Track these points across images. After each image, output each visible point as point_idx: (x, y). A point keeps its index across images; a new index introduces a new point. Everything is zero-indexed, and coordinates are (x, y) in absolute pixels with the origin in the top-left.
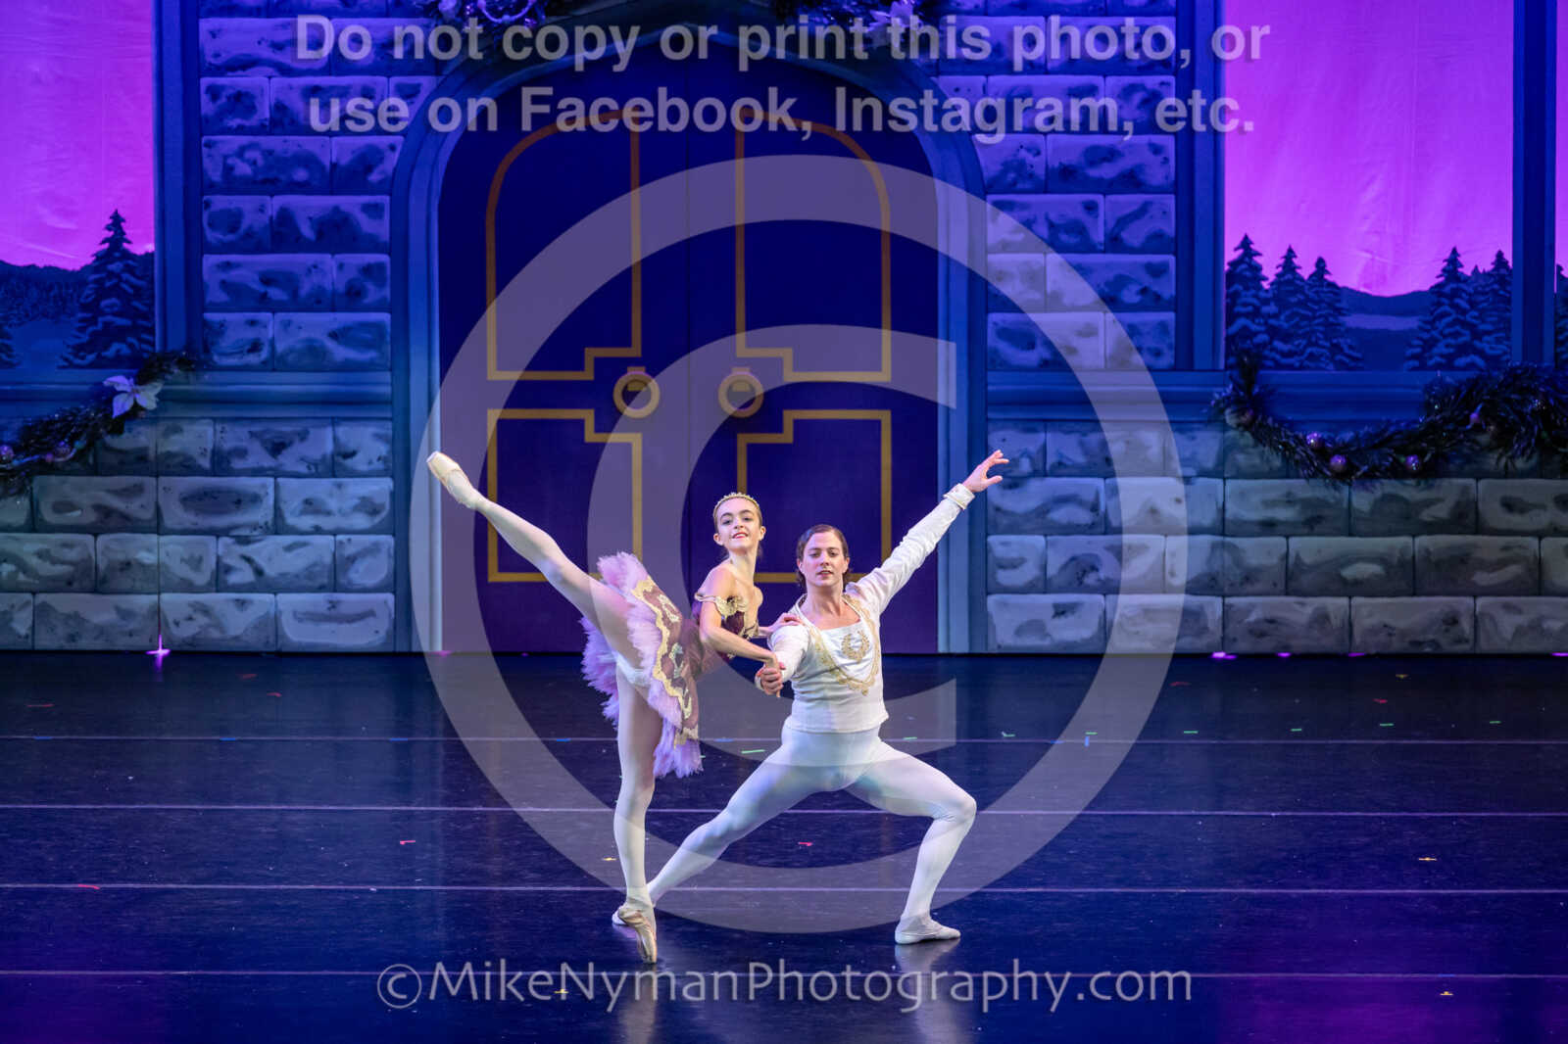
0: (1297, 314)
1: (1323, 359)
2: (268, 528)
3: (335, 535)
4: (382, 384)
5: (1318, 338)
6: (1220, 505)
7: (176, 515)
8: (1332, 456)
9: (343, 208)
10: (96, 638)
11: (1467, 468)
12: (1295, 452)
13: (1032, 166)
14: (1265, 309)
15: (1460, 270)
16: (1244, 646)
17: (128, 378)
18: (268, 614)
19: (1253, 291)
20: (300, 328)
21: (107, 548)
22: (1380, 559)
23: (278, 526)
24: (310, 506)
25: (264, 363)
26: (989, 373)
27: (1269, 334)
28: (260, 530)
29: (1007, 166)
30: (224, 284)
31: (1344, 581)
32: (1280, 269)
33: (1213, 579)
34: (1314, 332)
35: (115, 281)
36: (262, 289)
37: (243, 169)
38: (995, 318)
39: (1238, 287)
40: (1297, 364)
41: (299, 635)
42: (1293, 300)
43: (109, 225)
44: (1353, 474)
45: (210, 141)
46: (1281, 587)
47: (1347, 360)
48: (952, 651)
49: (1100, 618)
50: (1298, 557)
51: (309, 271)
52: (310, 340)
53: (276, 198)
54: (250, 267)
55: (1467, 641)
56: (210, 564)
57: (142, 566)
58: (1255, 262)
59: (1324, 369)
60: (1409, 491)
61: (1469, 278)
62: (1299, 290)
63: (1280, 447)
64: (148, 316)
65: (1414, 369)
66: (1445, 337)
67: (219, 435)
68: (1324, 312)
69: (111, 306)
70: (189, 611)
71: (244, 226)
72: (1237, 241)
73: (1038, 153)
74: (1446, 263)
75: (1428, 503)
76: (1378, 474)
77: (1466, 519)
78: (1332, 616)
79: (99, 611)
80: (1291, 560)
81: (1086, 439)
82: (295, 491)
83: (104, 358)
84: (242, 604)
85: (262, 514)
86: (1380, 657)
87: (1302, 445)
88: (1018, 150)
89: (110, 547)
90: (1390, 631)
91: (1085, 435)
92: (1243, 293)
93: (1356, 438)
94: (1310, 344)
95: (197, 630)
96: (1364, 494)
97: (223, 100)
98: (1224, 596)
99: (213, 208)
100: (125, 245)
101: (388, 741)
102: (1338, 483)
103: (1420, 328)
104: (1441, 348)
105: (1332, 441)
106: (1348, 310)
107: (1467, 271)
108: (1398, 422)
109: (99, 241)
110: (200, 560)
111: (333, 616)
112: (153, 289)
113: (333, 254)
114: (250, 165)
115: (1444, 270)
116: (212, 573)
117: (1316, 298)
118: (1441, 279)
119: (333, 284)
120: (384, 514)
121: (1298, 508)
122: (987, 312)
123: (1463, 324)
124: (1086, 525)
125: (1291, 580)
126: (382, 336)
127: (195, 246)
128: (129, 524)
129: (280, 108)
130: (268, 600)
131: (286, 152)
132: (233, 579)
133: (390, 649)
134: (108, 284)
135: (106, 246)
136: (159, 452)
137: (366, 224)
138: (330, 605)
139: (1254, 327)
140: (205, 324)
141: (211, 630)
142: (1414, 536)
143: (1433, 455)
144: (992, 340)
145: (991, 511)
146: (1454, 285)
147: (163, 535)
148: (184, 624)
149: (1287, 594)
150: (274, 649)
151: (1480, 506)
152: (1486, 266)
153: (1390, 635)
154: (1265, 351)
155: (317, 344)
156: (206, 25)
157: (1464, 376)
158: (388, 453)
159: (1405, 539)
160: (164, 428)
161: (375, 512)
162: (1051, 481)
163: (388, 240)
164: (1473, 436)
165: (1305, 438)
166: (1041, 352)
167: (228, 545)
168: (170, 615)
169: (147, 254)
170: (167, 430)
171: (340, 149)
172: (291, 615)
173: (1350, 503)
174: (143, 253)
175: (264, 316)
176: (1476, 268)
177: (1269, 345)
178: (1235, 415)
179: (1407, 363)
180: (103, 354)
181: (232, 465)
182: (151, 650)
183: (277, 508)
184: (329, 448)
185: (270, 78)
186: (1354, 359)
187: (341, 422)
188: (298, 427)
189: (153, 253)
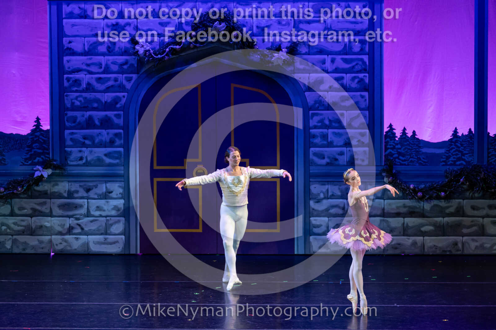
0: (407, 148)
1: (415, 162)
2: (85, 215)
3: (106, 217)
4: (120, 170)
5: (413, 156)
6: (383, 208)
7: (57, 211)
8: (418, 193)
9: (108, 115)
10: (32, 249)
11: (460, 196)
12: (406, 191)
13: (323, 102)
15: (458, 134)
16: (390, 252)
17: (42, 167)
18: (85, 242)
19: (393, 141)
20: (95, 153)
21: (35, 221)
22: (434, 225)
23: (88, 215)
24: (98, 208)
25: (84, 164)
26: (310, 166)
27: (398, 154)
28: (83, 216)
29: (316, 102)
30: (71, 139)
31: (422, 231)
32: (401, 134)
34: (412, 153)
35: (37, 138)
36: (83, 140)
37: (77, 103)
38: (312, 149)
39: (388, 139)
40: (407, 164)
41: (95, 249)
42: (406, 144)
43: (35, 121)
44: (424, 198)
45: (67, 94)
46: (402, 234)
47: (422, 162)
48: (299, 254)
50: (407, 224)
51: (98, 135)
52: (98, 157)
53: (88, 112)
54: (79, 134)
55: (460, 250)
56: (67, 226)
57: (46, 227)
58: (394, 132)
59: (416, 165)
60: (443, 204)
61: (461, 137)
62: (408, 141)
64: (47, 149)
65: (443, 165)
66: (453, 155)
67: (70, 186)
68: (414, 148)
69: (36, 146)
70: (60, 241)
71: (78, 121)
72: (388, 126)
75: (448, 207)
76: (432, 198)
77: (460, 212)
78: (418, 244)
79: (32, 241)
80: (405, 225)
82: (94, 203)
84: (77, 239)
85: (83, 211)
86: (433, 255)
87: (408, 188)
88: (319, 97)
89: (36, 221)
90: (436, 247)
91: (340, 186)
92: (390, 141)
93: (425, 187)
94: (411, 158)
95: (63, 247)
96: (428, 204)
97: (71, 82)
99: (68, 115)
100: (41, 127)
101: (122, 282)
102: (419, 201)
103: (445, 152)
104: (452, 159)
105: (418, 188)
106: (423, 147)
107: (460, 134)
108: (439, 182)
109: (33, 125)
110: (64, 225)
111: (105, 242)
112: (49, 140)
113: (105, 130)
114: (79, 102)
115: (452, 134)
116: (68, 229)
117: (413, 143)
118: (452, 137)
119: (105, 139)
120: (121, 211)
121: (407, 208)
122: (310, 148)
123: (459, 151)
124: (341, 214)
125: (405, 231)
126: (121, 156)
127: (62, 127)
128: (42, 214)
129: (89, 84)
130: (85, 238)
131: (90, 98)
133: (123, 253)
134: (35, 139)
135: (35, 127)
136: (51, 192)
137: (116, 120)
138: (104, 239)
139: (393, 152)
140: (65, 151)
141: (67, 247)
142: (443, 218)
143: (449, 192)
144: (311, 156)
145: (311, 209)
146: (456, 139)
147: (52, 217)
148: (59, 245)
149: (404, 236)
150: (87, 253)
151: (464, 207)
152: (466, 133)
153: (436, 249)
154: (397, 160)
155: (100, 158)
156: (66, 58)
157: (459, 167)
158: (123, 192)
159: (441, 219)
160: (52, 184)
161: (118, 210)
162: (330, 200)
163: (122, 125)
164: (462, 186)
165: (409, 186)
166: (327, 160)
167: (72, 220)
168: (55, 242)
169: (47, 130)
170: (53, 185)
171: (108, 97)
172: (93, 242)
173: (423, 206)
174: (46, 129)
175: (84, 149)
176: (463, 133)
177: (398, 158)
178: (387, 179)
179: (441, 163)
180: (34, 161)
181: (74, 196)
182: (49, 253)
183: (88, 209)
184: (104, 190)
185: (86, 75)
186: (425, 162)
187: (108, 182)
188: (94, 184)
189: (49, 129)
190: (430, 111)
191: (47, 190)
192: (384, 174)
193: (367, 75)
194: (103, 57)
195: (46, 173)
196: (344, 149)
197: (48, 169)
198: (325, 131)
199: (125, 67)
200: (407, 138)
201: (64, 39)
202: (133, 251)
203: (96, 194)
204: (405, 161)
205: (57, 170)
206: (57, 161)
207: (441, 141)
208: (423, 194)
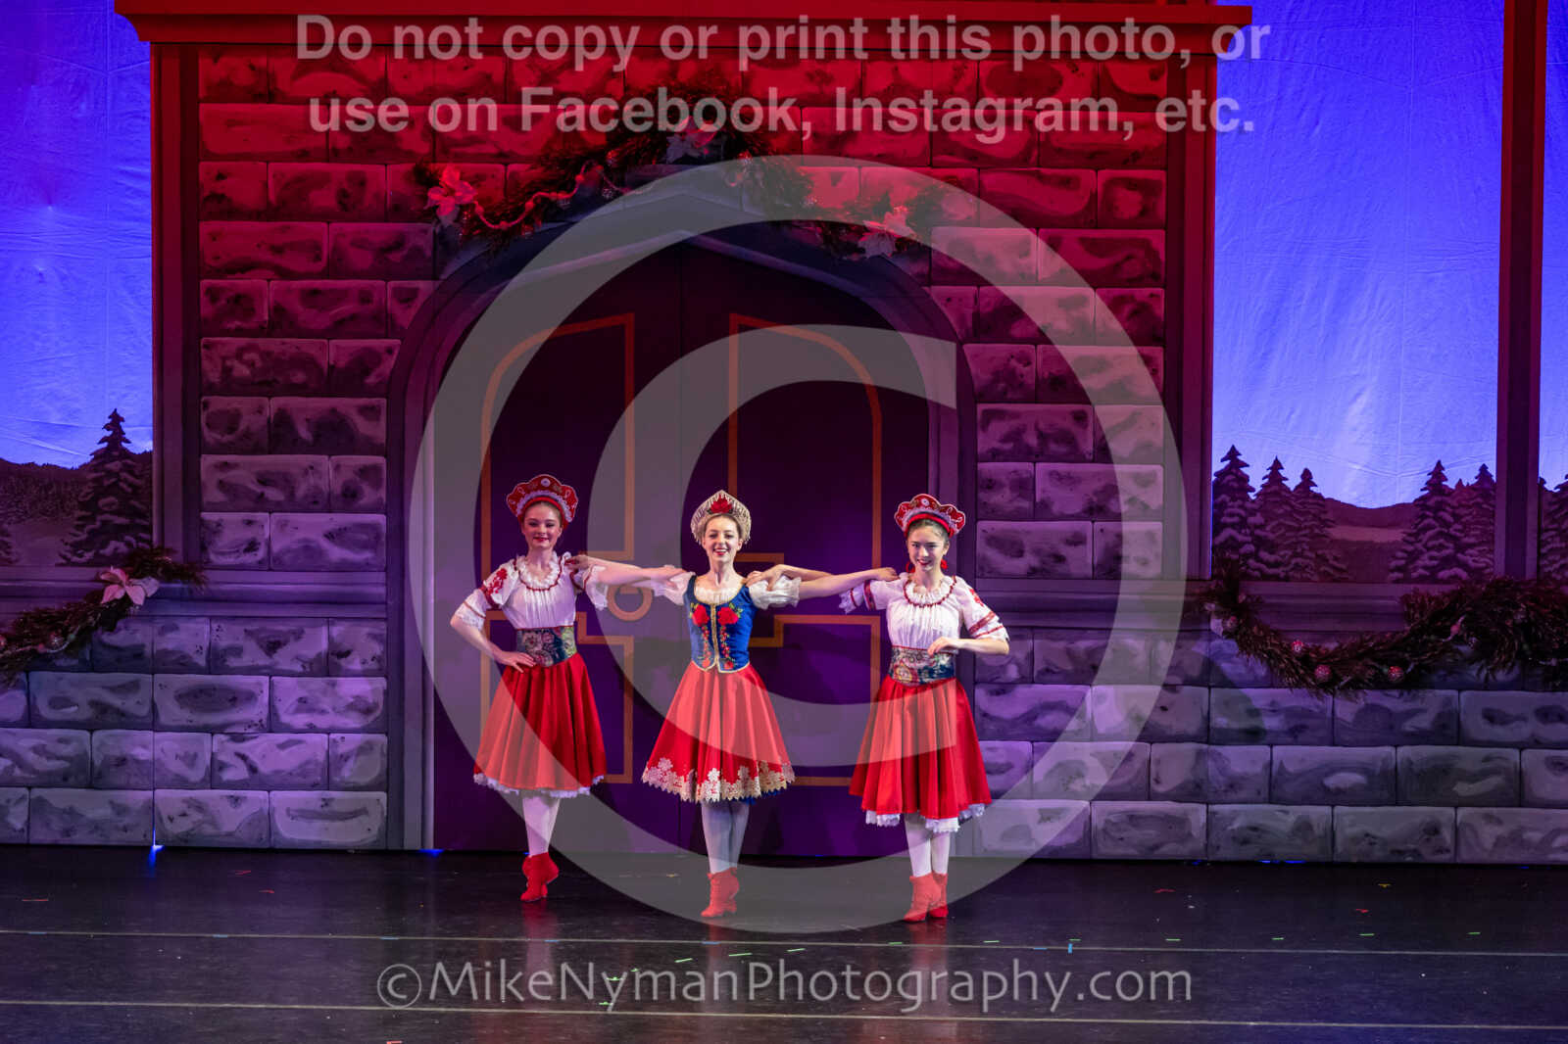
0: (1283, 525)
1: (1307, 570)
2: (262, 725)
3: (329, 734)
4: (374, 585)
5: (1303, 550)
6: (1205, 714)
7: (172, 712)
8: (1316, 667)
9: (339, 410)
10: (91, 833)
11: (1450, 679)
12: (1280, 660)
13: (1022, 376)
14: (1251, 520)
15: (1444, 483)
16: (1228, 852)
17: (126, 573)
18: (261, 810)
19: (1239, 502)
20: (296, 528)
21: (103, 744)
22: (1364, 769)
23: (272, 724)
24: (305, 704)
25: (260, 562)
26: (978, 580)
27: (1255, 545)
28: (254, 728)
29: (997, 376)
30: (221, 484)
31: (1326, 789)
32: (1266, 480)
33: (1198, 786)
34: (1301, 542)
35: (113, 480)
36: (258, 489)
37: (242, 370)
38: (984, 525)
39: (1225, 497)
40: (1282, 575)
41: (293, 832)
42: (1280, 511)
43: (107, 425)
44: (1335, 684)
45: (208, 342)
46: (1267, 796)
47: (1331, 571)
49: (1085, 822)
50: (1281, 763)
51: (306, 473)
52: (306, 540)
53: (273, 399)
54: (246, 468)
55: (1448, 851)
56: (205, 761)
57: (137, 761)
58: (1242, 473)
59: (1309, 580)
60: (1393, 702)
61: (1453, 491)
62: (1286, 501)
63: (1265, 655)
64: (145, 515)
65: (1397, 581)
66: (1429, 549)
67: (215, 633)
68: (1306, 524)
69: (113, 504)
70: (183, 807)
71: (242, 426)
72: (1224, 454)
73: (1029, 363)
74: (1430, 476)
75: (1410, 714)
76: (1361, 685)
77: (1449, 730)
78: (1315, 828)
79: (94, 806)
80: (1275, 767)
81: (1071, 646)
82: (290, 688)
83: (103, 556)
84: (236, 800)
85: (257, 712)
86: (1360, 865)
87: (1287, 653)
88: (1009, 360)
89: (107, 743)
90: (1373, 840)
91: (1070, 642)
92: (1230, 504)
93: (1340, 648)
94: (1295, 555)
95: (191, 826)
96: (1349, 703)
97: (222, 301)
98: (1207, 804)
99: (211, 409)
100: (124, 445)
101: (379, 940)
102: (1321, 691)
103: (1404, 540)
104: (1424, 560)
105: (1317, 652)
106: (1333, 522)
107: (1451, 484)
108: (1383, 633)
109: (99, 439)
110: (196, 756)
111: (327, 813)
112: (151, 487)
113: (330, 456)
114: (248, 366)
115: (1426, 483)
116: (207, 767)
117: (1303, 509)
118: (1426, 492)
119: (330, 485)
120: (378, 713)
121: (1282, 717)
122: (977, 520)
123: (1449, 537)
125: (1275, 788)
126: (378, 537)
127: (194, 448)
128: (123, 719)
129: (278, 310)
130: (261, 797)
131: (283, 353)
132: (227, 775)
133: (383, 847)
134: (106, 483)
135: (105, 445)
136: (155, 650)
137: (363, 426)
138: (323, 803)
139: (1240, 538)
140: (202, 522)
141: (204, 826)
142: (1396, 746)
143: (1415, 666)
144: (981, 547)
146: (1439, 499)
147: (158, 731)
148: (178, 821)
149: (1270, 803)
150: (267, 846)
151: (1462, 717)
152: (1470, 478)
153: (1371, 844)
154: (1251, 561)
155: (313, 545)
156: (206, 228)
157: (1447, 588)
158: (383, 653)
159: (1388, 750)
160: (160, 625)
161: (368, 711)
162: (1038, 688)
163: (384, 441)
164: (1455, 647)
165: (1290, 646)
166: (1029, 560)
167: (222, 742)
168: (164, 810)
169: (145, 452)
170: (163, 627)
171: (337, 351)
172: (284, 812)
173: (1333, 712)
174: (141, 452)
175: (260, 516)
176: (1460, 480)
177: (1255, 556)
178: (1220, 621)
179: (1391, 575)
180: (101, 552)
181: (227, 663)
182: (146, 844)
183: (271, 705)
184: (324, 646)
185: (269, 280)
186: (1341, 570)
187: (336, 622)
188: (292, 626)
189: (151, 452)
190: (1357, 408)
191: (143, 646)
192: (1210, 607)
193: (1160, 290)
194: (325, 225)
195: (139, 592)
196: (1085, 527)
197: (145, 579)
198: (1024, 467)
199: (396, 257)
200: (1284, 493)
201: (203, 166)
202: (411, 842)
203: (298, 658)
204: (1276, 565)
205: (176, 582)
206: (175, 552)
207: (1389, 504)
208: (1333, 671)
